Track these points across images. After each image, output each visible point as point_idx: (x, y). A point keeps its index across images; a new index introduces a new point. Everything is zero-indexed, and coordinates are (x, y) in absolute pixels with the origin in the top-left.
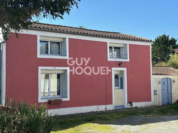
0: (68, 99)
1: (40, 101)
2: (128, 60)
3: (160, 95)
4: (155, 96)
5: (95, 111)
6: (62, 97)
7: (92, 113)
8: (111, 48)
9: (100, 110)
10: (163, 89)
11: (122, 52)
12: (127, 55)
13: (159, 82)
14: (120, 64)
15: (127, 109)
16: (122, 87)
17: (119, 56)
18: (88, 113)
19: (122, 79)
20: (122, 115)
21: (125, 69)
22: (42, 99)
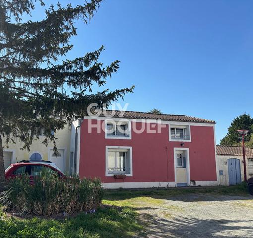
0: (131, 175)
1: (107, 175)
2: (190, 141)
3: (227, 175)
4: (221, 176)
5: (157, 187)
6: (127, 173)
7: (154, 188)
8: (172, 129)
9: (161, 186)
10: (230, 170)
11: (185, 133)
12: (189, 136)
13: (225, 163)
14: (181, 145)
15: (190, 186)
16: (184, 166)
17: (182, 137)
18: (151, 188)
19: (184, 158)
20: (180, 192)
21: (187, 149)
22: (108, 173)
